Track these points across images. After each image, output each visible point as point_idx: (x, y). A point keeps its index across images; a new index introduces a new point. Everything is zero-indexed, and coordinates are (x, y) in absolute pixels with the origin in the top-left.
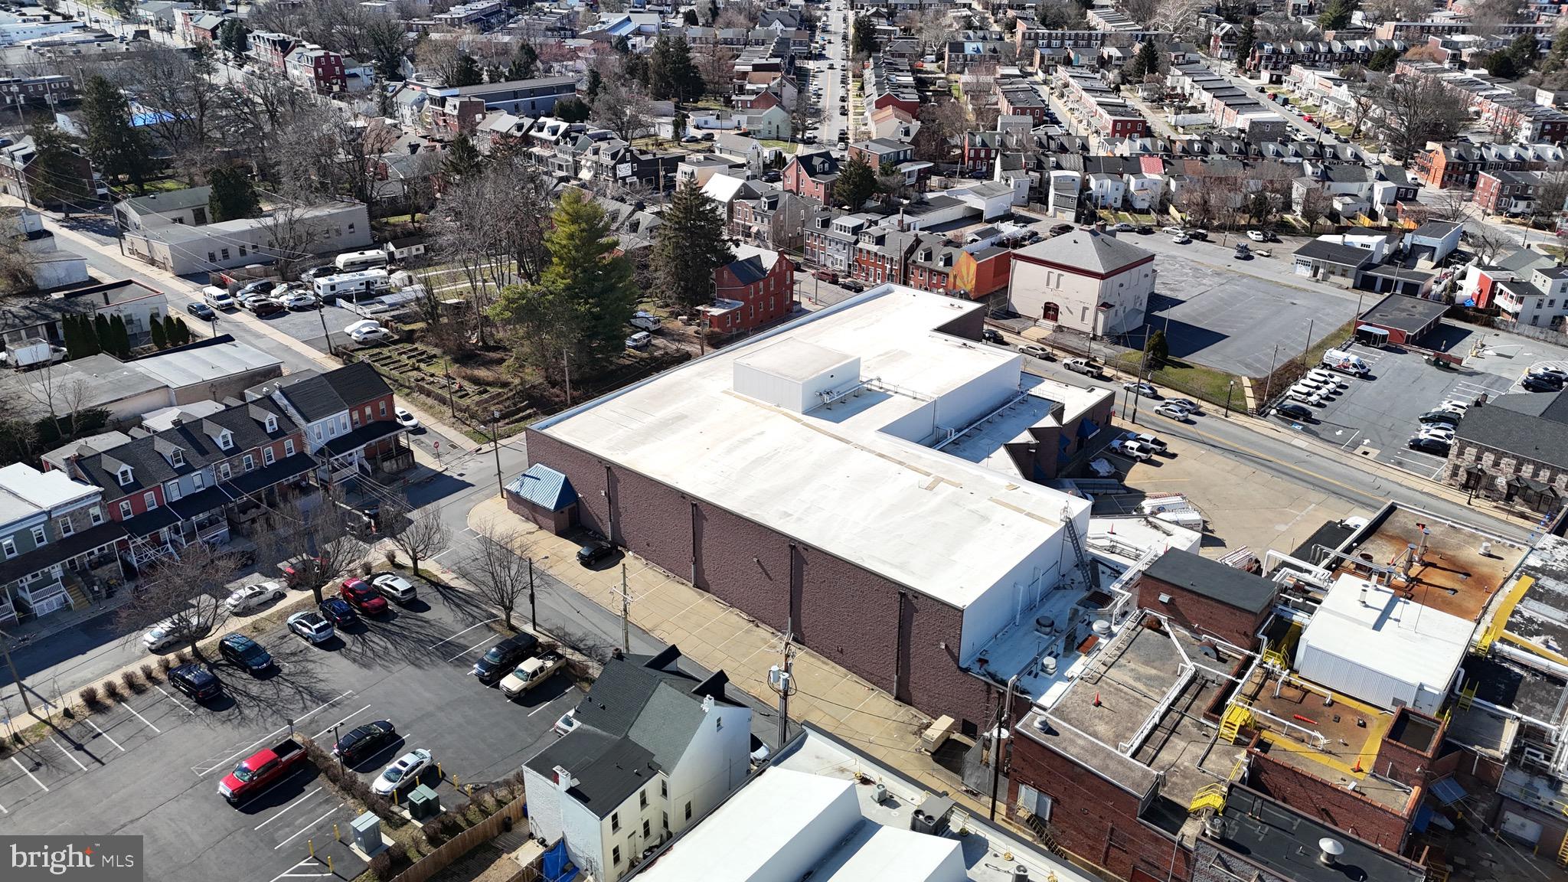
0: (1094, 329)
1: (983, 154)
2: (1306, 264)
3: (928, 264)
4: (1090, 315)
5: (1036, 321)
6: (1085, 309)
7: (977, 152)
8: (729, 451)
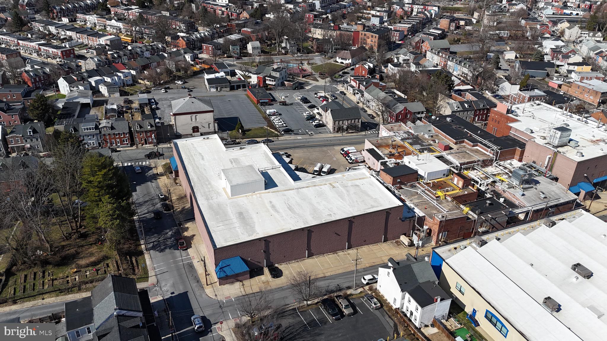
0: (215, 129)
1: (37, 79)
2: (213, 87)
3: (142, 130)
4: (212, 126)
5: (191, 135)
6: (209, 124)
7: (35, 79)
8: (277, 211)
